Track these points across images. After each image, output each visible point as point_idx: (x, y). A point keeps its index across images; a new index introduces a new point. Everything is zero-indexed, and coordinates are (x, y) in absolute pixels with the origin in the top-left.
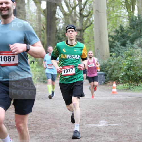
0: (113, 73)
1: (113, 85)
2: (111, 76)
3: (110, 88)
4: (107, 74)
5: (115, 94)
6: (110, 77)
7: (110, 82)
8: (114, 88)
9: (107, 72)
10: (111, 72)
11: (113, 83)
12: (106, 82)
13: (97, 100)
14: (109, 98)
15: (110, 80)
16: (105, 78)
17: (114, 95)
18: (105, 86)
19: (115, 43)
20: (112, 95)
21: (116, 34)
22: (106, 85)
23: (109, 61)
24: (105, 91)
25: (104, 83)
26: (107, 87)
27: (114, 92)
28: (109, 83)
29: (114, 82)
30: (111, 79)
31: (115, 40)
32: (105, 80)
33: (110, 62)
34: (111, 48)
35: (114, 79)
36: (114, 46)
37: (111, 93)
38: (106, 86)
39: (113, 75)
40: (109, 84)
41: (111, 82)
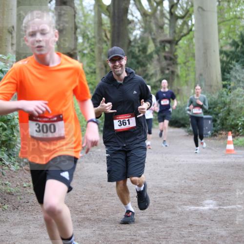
0: (228, 118)
1: (227, 138)
2: (225, 122)
3: (222, 142)
4: (217, 119)
5: (231, 154)
6: (223, 125)
7: (221, 132)
8: (229, 143)
9: (217, 114)
10: (224, 114)
11: (227, 134)
12: (216, 133)
13: (200, 164)
14: (220, 160)
15: (222, 129)
16: (214, 126)
17: (230, 156)
18: (214, 139)
19: (231, 64)
20: (226, 155)
21: (233, 49)
22: (215, 137)
23: (221, 96)
24: (213, 149)
25: (212, 134)
26: (217, 141)
27: (229, 151)
28: (221, 134)
29: (230, 132)
30: (224, 127)
31: (232, 59)
32: (214, 129)
33: (223, 99)
34: (225, 74)
35: (229, 127)
36: (230, 70)
37: (224, 152)
38: (216, 139)
39: (228, 121)
40: (220, 136)
41: (224, 133)
